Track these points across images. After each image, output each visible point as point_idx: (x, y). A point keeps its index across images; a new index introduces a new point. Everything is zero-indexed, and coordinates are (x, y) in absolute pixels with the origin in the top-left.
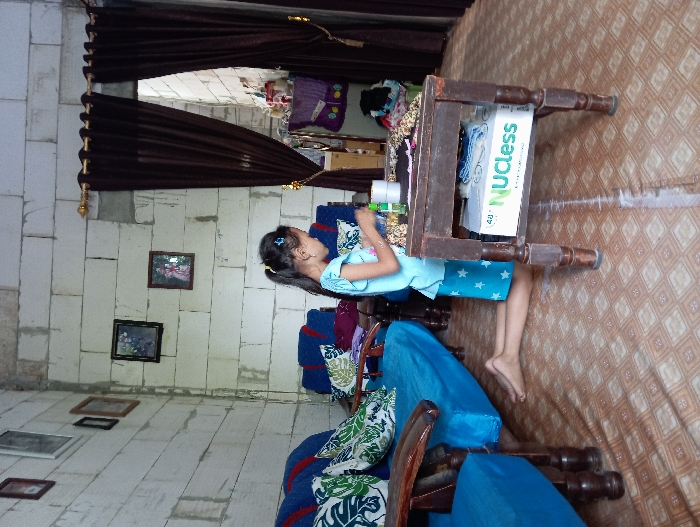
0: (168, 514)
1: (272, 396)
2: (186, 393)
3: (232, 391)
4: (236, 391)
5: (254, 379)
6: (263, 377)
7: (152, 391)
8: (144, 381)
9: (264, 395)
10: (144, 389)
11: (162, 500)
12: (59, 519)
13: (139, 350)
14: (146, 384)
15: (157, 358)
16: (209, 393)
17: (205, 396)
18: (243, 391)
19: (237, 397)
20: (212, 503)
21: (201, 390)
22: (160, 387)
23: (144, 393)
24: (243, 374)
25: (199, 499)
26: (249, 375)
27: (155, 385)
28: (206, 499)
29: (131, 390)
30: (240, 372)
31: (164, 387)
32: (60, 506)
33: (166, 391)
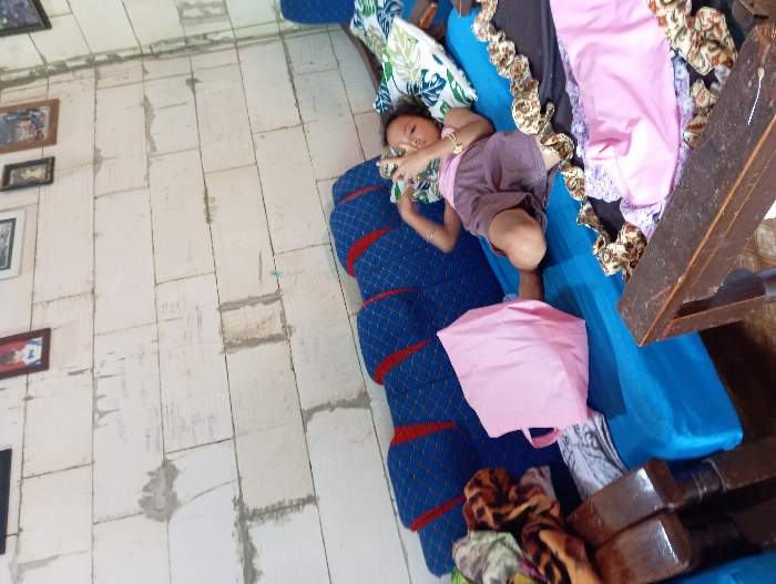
0: (220, 346)
1: (241, 34)
2: (114, 59)
3: (178, 40)
4: (186, 40)
5: (207, 16)
6: (218, 10)
7: (62, 68)
8: (43, 58)
9: (230, 35)
10: (49, 68)
11: (200, 321)
12: (95, 399)
13: (9, 17)
14: (49, 60)
15: (44, 23)
16: (147, 51)
17: (142, 56)
18: (197, 37)
19: (190, 47)
20: (261, 306)
21: (134, 49)
22: (72, 60)
23: (53, 73)
24: (187, 13)
25: (243, 303)
26: (195, 12)
27: (64, 58)
28: (251, 301)
29: (31, 73)
30: (181, 13)
31: (77, 58)
32: (82, 372)
33: (83, 62)
